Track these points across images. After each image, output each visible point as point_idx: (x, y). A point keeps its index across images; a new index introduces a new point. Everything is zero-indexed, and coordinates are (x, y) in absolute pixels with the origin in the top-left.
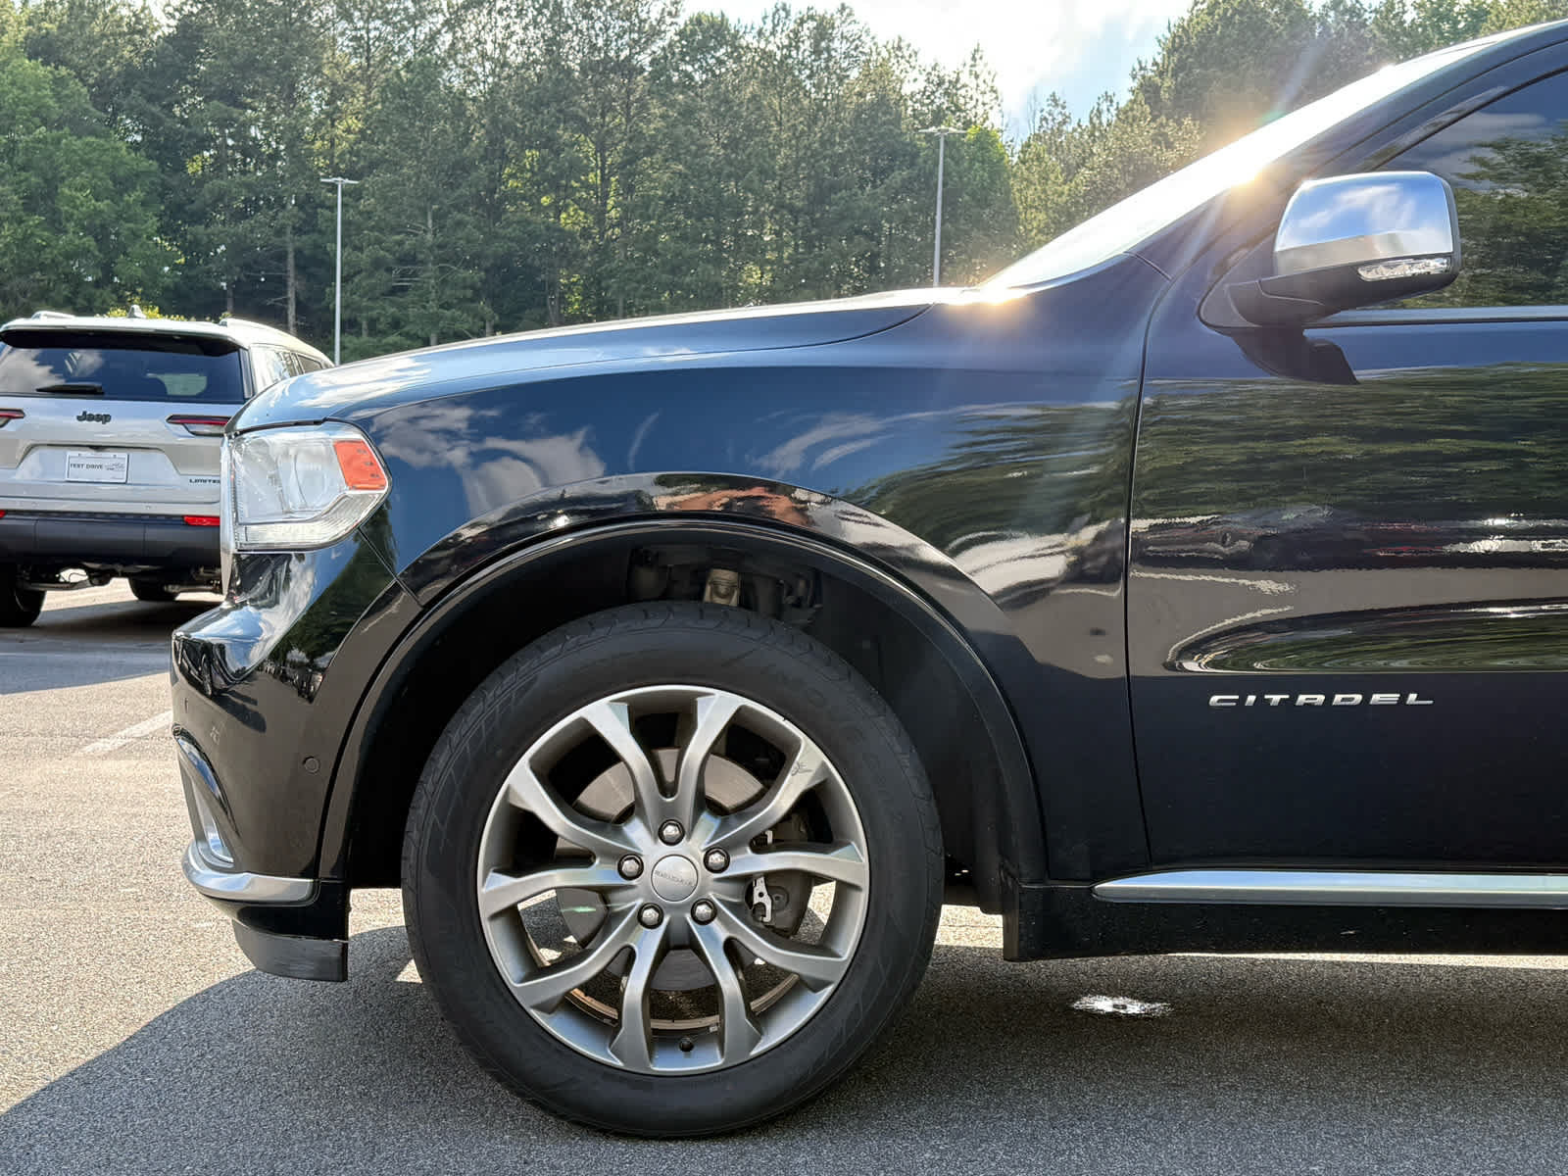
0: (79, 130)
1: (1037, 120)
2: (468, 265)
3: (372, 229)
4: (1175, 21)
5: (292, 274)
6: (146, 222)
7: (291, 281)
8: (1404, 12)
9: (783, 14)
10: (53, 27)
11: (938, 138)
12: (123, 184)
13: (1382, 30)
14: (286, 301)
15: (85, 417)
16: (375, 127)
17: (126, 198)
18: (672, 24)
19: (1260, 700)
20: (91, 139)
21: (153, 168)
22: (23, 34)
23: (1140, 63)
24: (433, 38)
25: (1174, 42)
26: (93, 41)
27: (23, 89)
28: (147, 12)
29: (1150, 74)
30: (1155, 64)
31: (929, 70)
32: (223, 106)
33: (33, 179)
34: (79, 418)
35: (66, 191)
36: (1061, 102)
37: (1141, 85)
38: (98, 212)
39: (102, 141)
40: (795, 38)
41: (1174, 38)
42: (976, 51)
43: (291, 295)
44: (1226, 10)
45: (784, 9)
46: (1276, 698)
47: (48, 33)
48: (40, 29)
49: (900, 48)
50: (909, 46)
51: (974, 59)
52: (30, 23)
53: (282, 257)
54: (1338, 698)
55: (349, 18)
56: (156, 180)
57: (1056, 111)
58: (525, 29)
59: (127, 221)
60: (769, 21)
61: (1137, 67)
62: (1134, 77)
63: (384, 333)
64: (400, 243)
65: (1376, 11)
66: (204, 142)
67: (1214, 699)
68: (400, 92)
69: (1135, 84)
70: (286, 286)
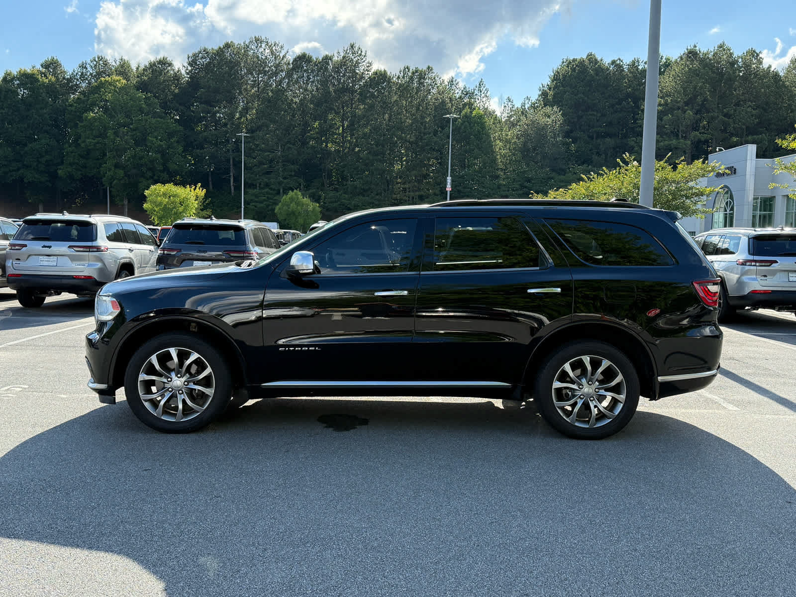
0: (156, 116)
1: (503, 107)
2: (293, 164)
3: (258, 151)
4: (555, 69)
5: (232, 167)
6: (178, 149)
7: (231, 169)
8: (639, 65)
9: (407, 70)
10: (146, 78)
11: (450, 119)
12: (171, 135)
13: (631, 72)
14: (230, 176)
15: (44, 247)
16: (260, 114)
17: (171, 140)
18: (368, 74)
19: (289, 349)
20: (159, 119)
21: (181, 129)
22: (136, 81)
23: (542, 85)
24: (281, 82)
25: (554, 77)
26: (160, 83)
27: (134, 101)
28: (179, 72)
29: (546, 89)
30: (548, 85)
31: (462, 89)
32: (205, 106)
33: (138, 134)
34: (43, 247)
35: (150, 138)
36: (511, 100)
37: (542, 93)
38: (161, 146)
39: (162, 120)
40: (411, 78)
41: (554, 75)
42: (481, 82)
43: (232, 174)
44: (573, 65)
45: (407, 68)
46: (292, 349)
47: (144, 80)
48: (141, 79)
49: (452, 81)
50: (456, 80)
51: (480, 85)
52: (138, 77)
53: (228, 161)
54: (303, 348)
55: (252, 74)
56: (182, 133)
57: (510, 103)
58: (314, 77)
59: (172, 148)
60: (402, 73)
61: (541, 86)
62: (540, 90)
63: (263, 188)
64: (268, 155)
65: (628, 65)
66: (200, 120)
67: (280, 349)
68: (269, 101)
69: (541, 93)
70: (230, 171)
